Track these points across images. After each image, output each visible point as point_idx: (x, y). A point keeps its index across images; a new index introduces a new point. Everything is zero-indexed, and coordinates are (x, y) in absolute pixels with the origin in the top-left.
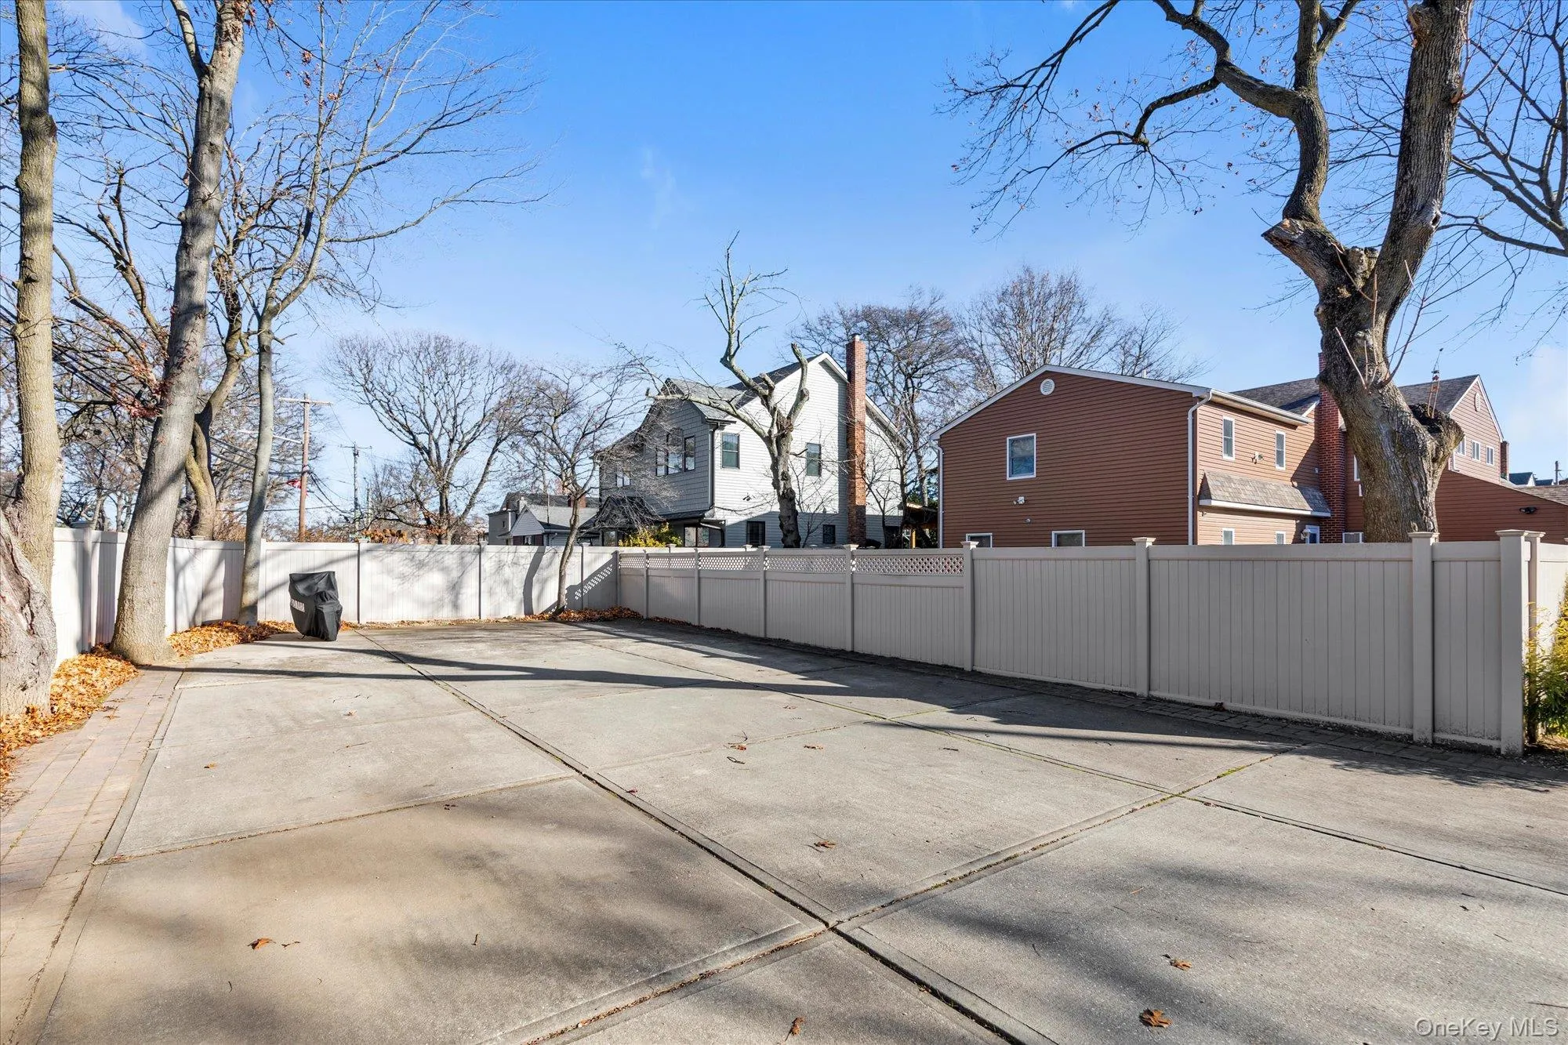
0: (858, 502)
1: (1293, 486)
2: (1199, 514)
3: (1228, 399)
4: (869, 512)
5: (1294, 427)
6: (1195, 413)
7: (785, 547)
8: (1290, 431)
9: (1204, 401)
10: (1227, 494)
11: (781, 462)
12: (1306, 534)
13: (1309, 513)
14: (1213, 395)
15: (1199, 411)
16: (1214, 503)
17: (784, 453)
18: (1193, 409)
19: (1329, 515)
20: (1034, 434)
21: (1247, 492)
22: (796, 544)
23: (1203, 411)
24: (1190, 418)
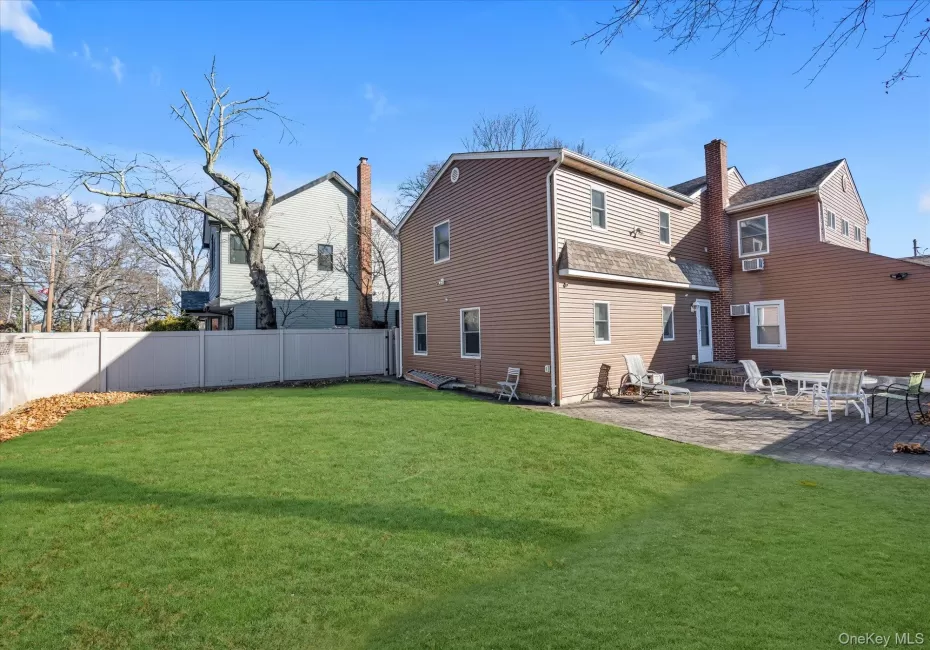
0: (364, 291)
1: (670, 260)
2: (559, 285)
3: (600, 169)
4: (375, 299)
5: (680, 207)
6: (552, 177)
7: (257, 328)
8: (676, 211)
9: (557, 164)
10: (593, 265)
11: (252, 254)
12: (695, 307)
13: (687, 286)
14: (566, 156)
15: (555, 177)
16: (572, 273)
17: (254, 247)
18: (549, 174)
19: (717, 289)
20: (448, 221)
21: (621, 264)
22: (273, 325)
23: (558, 175)
24: (548, 185)
